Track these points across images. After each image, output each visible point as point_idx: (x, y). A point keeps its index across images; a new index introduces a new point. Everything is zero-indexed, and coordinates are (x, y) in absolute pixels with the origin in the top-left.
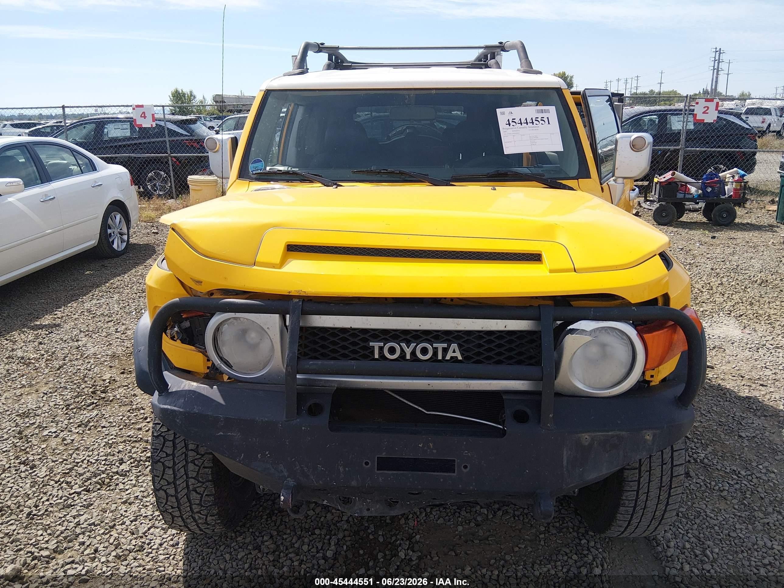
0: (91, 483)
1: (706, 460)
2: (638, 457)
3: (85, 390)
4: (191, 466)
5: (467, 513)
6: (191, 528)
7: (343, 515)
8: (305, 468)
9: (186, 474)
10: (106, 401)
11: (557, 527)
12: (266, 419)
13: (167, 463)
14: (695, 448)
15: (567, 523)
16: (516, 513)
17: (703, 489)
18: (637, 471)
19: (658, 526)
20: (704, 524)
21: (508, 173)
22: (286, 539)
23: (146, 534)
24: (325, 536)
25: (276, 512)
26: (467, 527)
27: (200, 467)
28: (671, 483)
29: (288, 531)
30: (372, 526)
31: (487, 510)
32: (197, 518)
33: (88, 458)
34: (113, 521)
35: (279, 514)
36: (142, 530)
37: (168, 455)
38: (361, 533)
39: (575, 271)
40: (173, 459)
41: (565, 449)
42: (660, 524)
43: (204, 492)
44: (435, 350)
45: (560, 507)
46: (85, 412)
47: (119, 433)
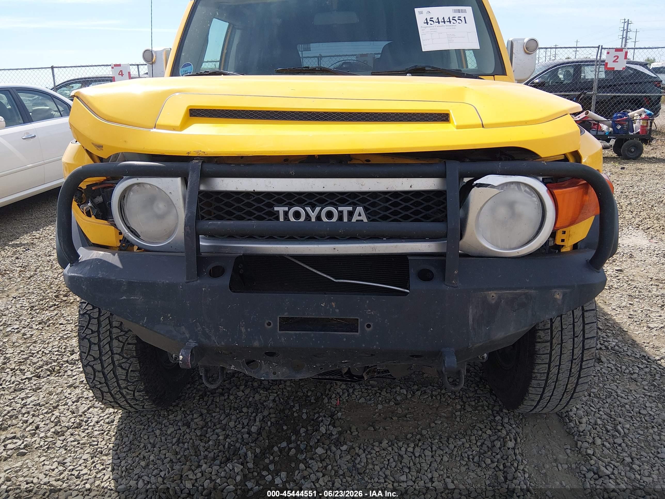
0: (42, 370)
1: (616, 347)
2: (548, 317)
3: (49, 294)
4: (115, 343)
5: (387, 393)
6: (121, 404)
7: (270, 396)
8: (207, 329)
9: (111, 350)
10: (66, 303)
11: (472, 406)
12: (167, 282)
13: (92, 340)
14: (606, 337)
15: (482, 402)
16: (434, 393)
17: (613, 372)
18: (549, 344)
19: (570, 400)
20: (615, 403)
21: (427, 69)
22: (215, 417)
23: (85, 413)
24: (252, 414)
25: (208, 393)
26: (386, 405)
27: (124, 344)
28: (583, 356)
29: (218, 410)
30: (297, 405)
31: (407, 391)
32: (125, 393)
33: (43, 350)
34: (57, 402)
35: (211, 395)
36: (82, 410)
37: (93, 332)
38: (287, 411)
39: (483, 127)
40: (99, 336)
41: (470, 307)
42: (571, 398)
43: (129, 368)
44: (341, 213)
45: (476, 388)
46: (47, 312)
47: (74, 329)
